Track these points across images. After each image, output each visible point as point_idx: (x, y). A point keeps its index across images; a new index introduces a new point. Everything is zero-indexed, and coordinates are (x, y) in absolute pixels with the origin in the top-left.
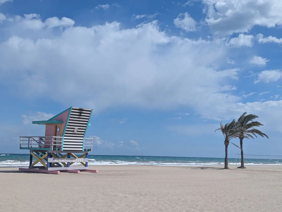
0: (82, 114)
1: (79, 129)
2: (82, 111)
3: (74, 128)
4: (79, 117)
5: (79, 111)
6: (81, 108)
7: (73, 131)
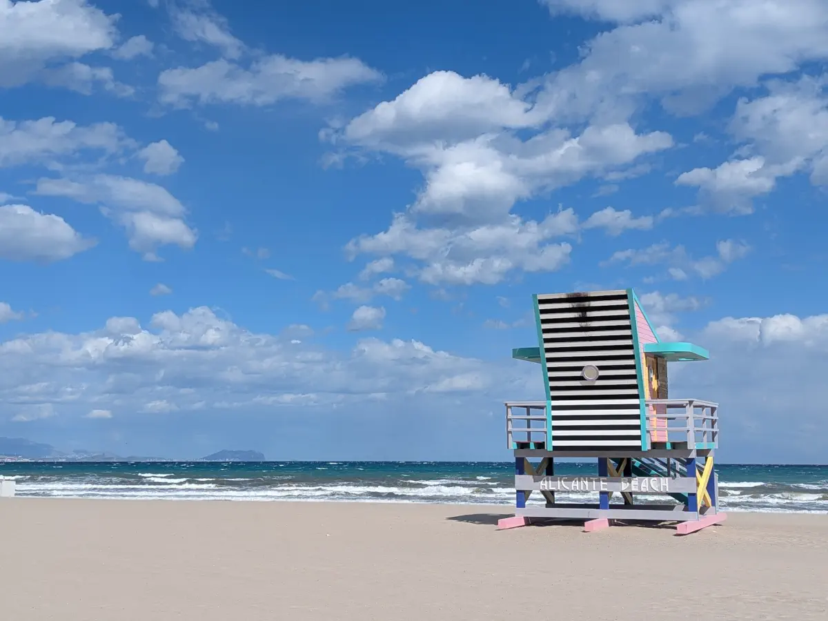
0: (590, 314)
1: (601, 368)
2: (587, 304)
3: (580, 369)
4: (584, 324)
5: (575, 305)
6: (575, 294)
7: (581, 378)
